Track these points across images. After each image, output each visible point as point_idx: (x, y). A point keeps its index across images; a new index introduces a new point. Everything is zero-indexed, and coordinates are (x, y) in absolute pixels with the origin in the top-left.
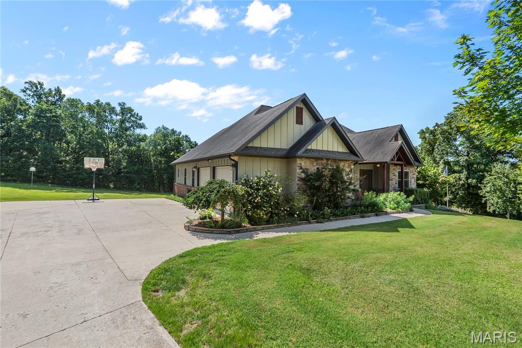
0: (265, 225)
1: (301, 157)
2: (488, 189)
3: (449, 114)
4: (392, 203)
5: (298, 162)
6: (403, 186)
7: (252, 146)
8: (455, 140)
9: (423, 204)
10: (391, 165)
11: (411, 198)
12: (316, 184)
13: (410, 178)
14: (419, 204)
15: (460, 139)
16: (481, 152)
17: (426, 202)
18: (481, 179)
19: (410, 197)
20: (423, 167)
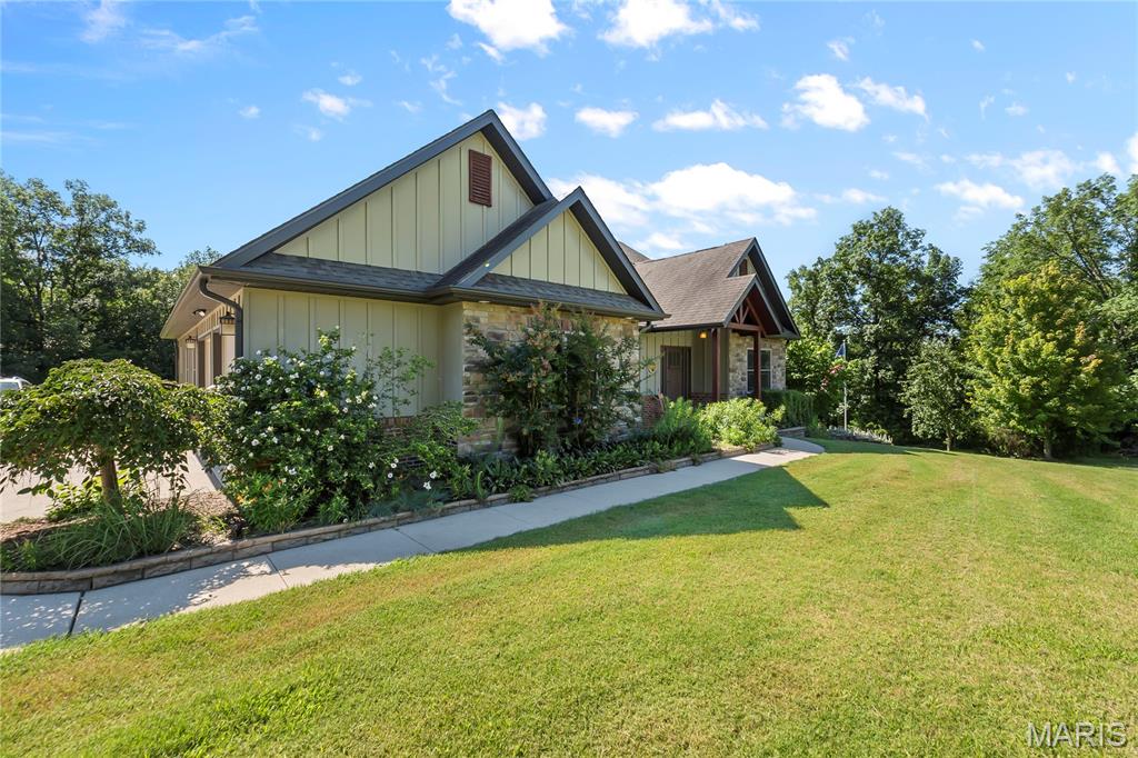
0: (293, 529)
1: (474, 298)
2: (915, 390)
3: (842, 239)
4: (734, 427)
5: (466, 312)
6: (757, 387)
7: (303, 254)
8: (853, 292)
9: (800, 425)
10: (731, 335)
11: (778, 414)
12: (512, 378)
13: (772, 367)
14: (794, 426)
15: (862, 291)
16: (901, 314)
17: (807, 421)
18: (901, 370)
19: (776, 411)
20: (800, 343)
